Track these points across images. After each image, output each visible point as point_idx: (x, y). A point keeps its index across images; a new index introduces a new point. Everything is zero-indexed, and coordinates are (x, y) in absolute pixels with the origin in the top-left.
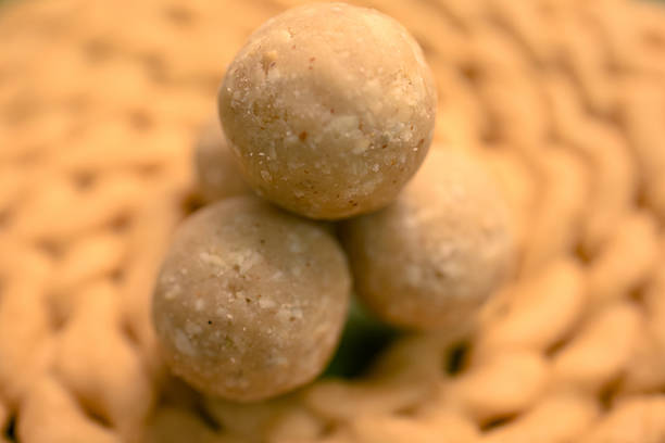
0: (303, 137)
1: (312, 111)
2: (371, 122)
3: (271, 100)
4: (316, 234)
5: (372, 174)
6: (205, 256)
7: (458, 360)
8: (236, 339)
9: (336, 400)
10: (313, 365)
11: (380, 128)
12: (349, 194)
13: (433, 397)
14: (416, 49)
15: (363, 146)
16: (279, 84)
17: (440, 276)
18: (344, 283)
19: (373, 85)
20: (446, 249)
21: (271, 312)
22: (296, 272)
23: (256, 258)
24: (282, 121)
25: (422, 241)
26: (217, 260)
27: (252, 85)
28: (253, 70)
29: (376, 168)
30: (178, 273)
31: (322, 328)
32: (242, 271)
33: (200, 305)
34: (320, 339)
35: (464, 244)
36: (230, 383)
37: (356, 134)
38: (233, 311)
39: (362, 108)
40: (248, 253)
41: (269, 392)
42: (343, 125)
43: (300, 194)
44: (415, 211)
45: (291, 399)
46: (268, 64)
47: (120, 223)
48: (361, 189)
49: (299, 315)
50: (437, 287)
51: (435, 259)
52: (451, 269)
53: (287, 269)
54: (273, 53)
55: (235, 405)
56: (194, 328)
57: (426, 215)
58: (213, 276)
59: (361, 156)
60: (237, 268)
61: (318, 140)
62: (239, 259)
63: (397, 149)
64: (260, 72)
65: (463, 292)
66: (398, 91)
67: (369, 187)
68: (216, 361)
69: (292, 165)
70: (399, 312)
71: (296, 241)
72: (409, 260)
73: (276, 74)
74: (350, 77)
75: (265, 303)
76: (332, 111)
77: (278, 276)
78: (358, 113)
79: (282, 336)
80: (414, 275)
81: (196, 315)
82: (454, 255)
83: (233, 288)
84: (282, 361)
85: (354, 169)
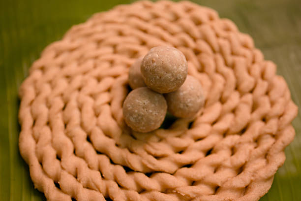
0: (160, 77)
1: (163, 72)
2: (174, 75)
3: (154, 70)
4: (161, 96)
5: (174, 85)
6: (137, 101)
7: (191, 125)
8: (144, 119)
9: (163, 133)
10: (159, 125)
11: (176, 76)
12: (169, 89)
13: (185, 133)
14: (184, 57)
15: (173, 79)
16: (156, 66)
17: (187, 106)
18: (166, 107)
19: (175, 67)
20: (189, 100)
21: (151, 113)
22: (157, 105)
23: (149, 102)
24: (156, 74)
25: (184, 98)
26: (140, 102)
27: (150, 66)
28: (150, 62)
29: (175, 84)
30: (131, 104)
31: (162, 117)
32: (146, 104)
33: (136, 111)
34: (161, 119)
35: (193, 99)
36: (141, 128)
37: (172, 77)
38: (144, 113)
39: (172, 72)
40: (147, 100)
41: (149, 130)
42: (169, 75)
43: (158, 88)
44: (182, 91)
45: (152, 133)
46: (153, 62)
47: (109, 90)
48: (172, 88)
49: (157, 114)
50: (187, 108)
51: (186, 102)
52: (190, 105)
53: (155, 104)
54: (154, 59)
55: (141, 133)
56: (135, 116)
57: (185, 92)
58: (139, 105)
59: (172, 82)
60: (144, 104)
61: (164, 78)
62: (145, 101)
63: (179, 80)
64: (151, 63)
65: (192, 110)
66: (180, 68)
67: (173, 87)
68: (139, 123)
69: (158, 83)
70: (178, 114)
71: (157, 98)
72: (181, 102)
73: (155, 64)
74: (170, 66)
75: (150, 111)
76: (167, 73)
77: (153, 105)
78: (172, 73)
79: (153, 118)
80: (182, 106)
81: (135, 114)
82: (190, 102)
83: (143, 108)
84: (153, 123)
85: (171, 84)
